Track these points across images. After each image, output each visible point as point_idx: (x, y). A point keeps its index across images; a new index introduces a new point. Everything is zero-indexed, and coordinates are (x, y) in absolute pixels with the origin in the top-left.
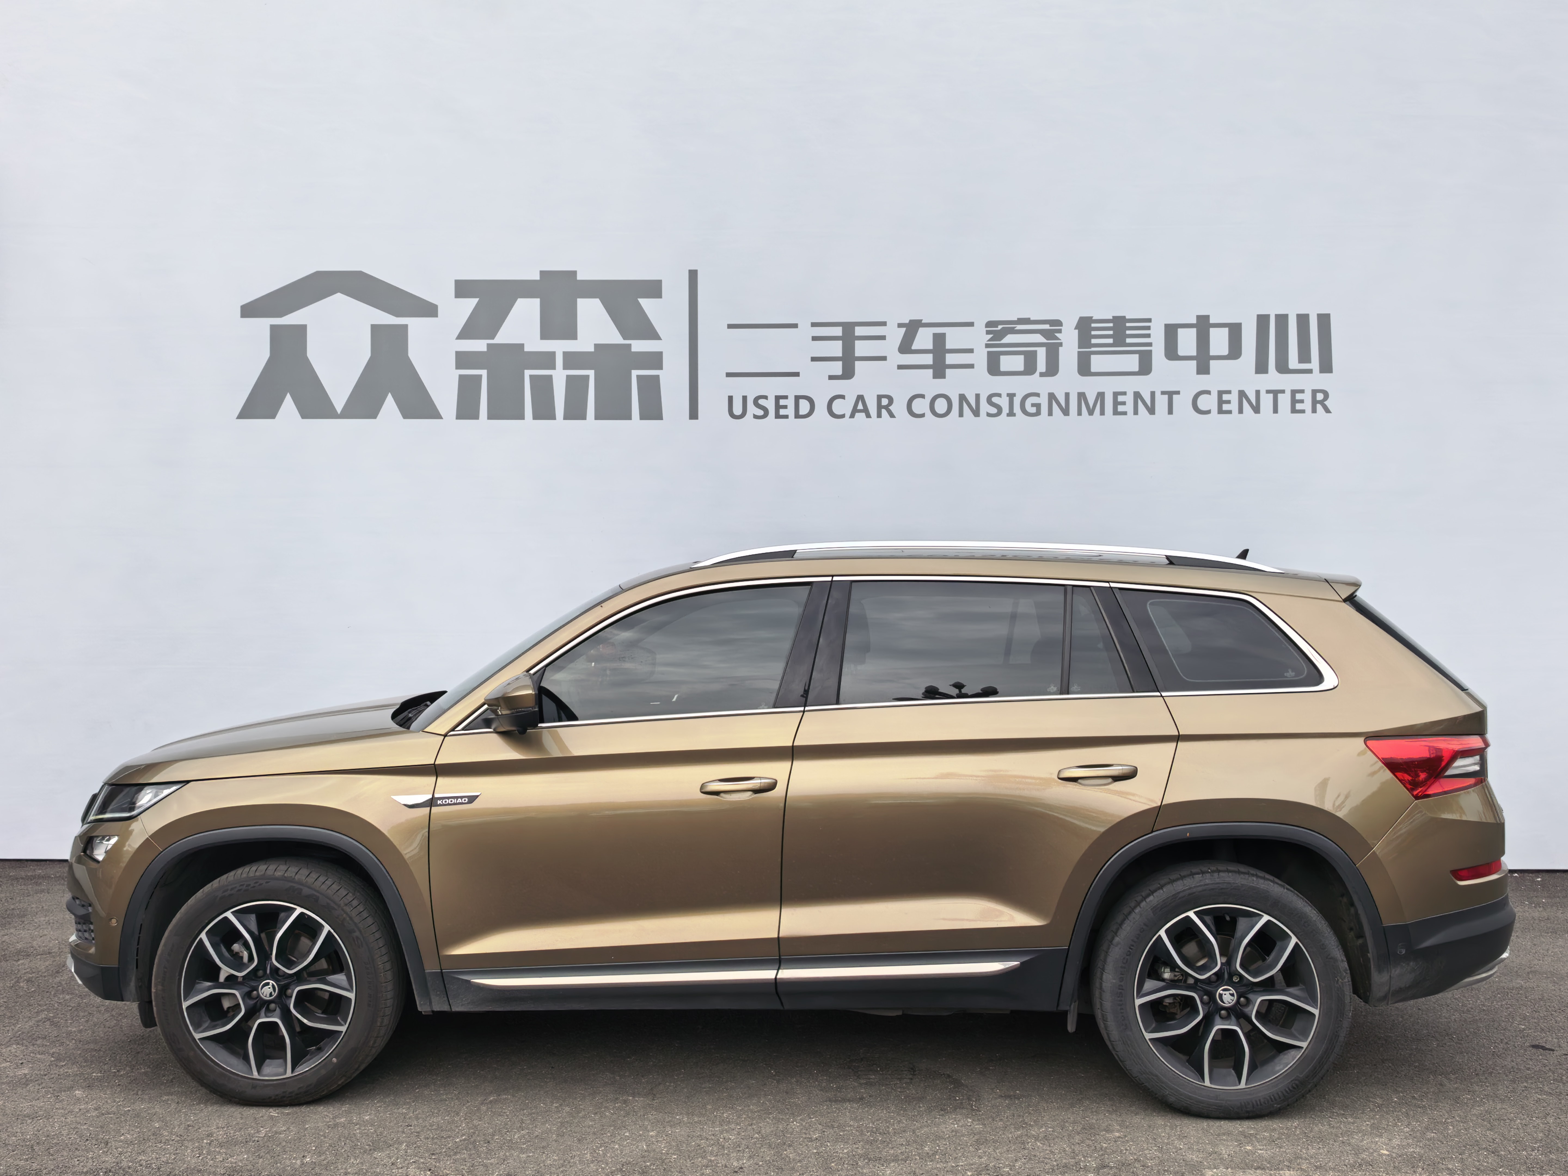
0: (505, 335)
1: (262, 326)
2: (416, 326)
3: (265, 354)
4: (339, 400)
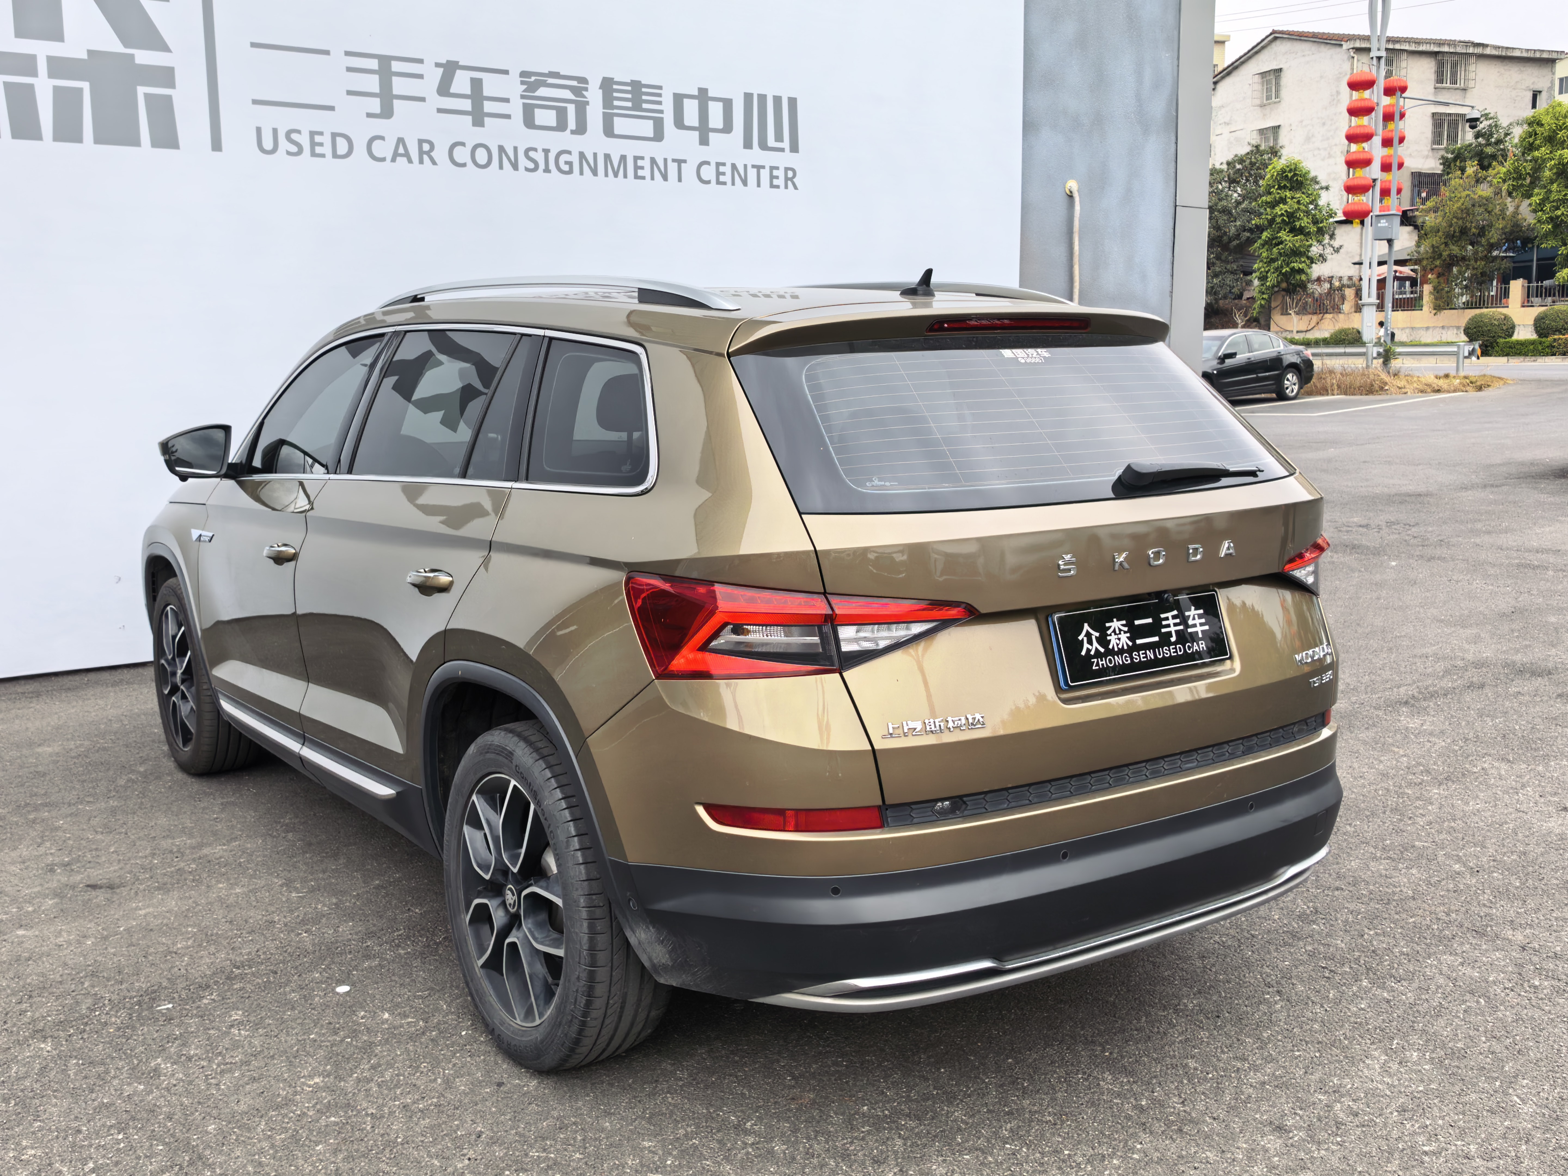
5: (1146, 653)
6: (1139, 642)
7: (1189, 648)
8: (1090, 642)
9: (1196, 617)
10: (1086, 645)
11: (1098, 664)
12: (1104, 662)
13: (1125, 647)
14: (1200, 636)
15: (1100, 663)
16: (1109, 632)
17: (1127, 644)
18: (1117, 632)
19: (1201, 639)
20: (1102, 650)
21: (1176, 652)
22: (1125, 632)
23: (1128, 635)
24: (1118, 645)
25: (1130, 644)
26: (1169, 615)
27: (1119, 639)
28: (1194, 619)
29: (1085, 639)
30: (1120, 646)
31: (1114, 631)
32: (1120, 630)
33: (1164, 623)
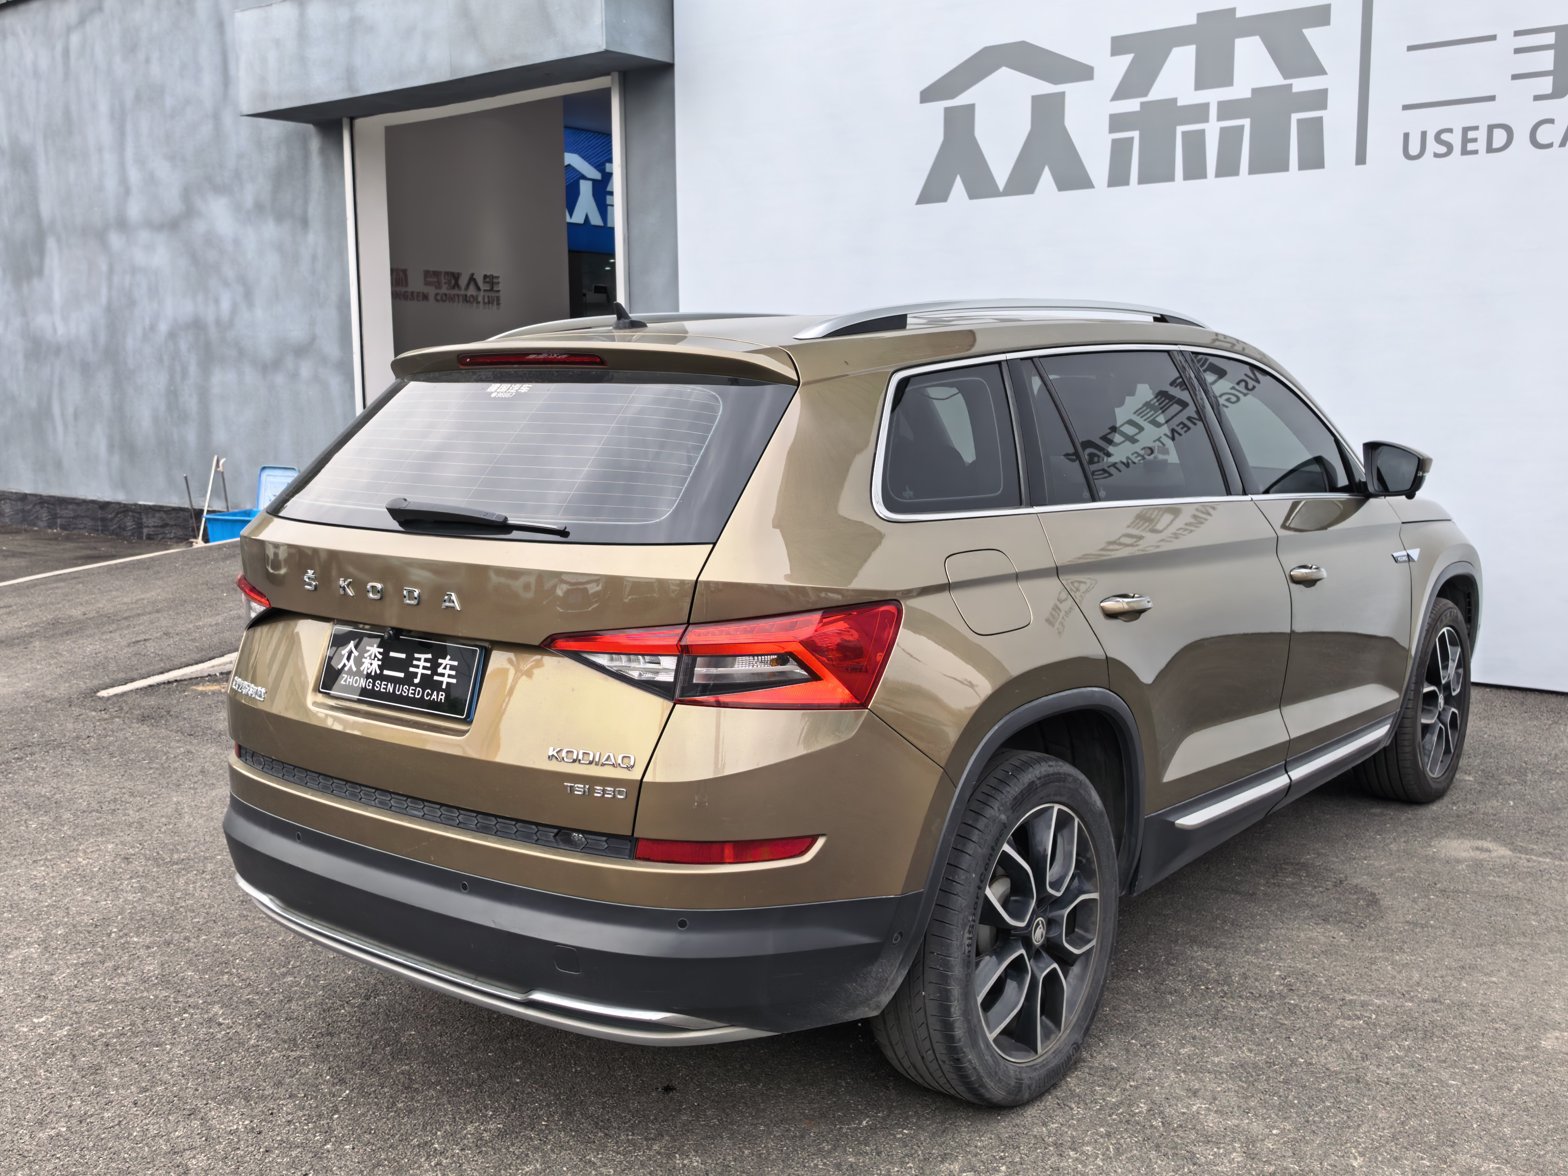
0: (1158, 92)
1: (938, 108)
2: (1073, 91)
3: (939, 137)
4: (1001, 178)
5: (387, 685)
6: (386, 672)
7: (428, 694)
8: (348, 659)
9: (448, 667)
10: (345, 661)
11: (345, 681)
12: (351, 680)
13: (373, 674)
14: (444, 686)
15: (348, 680)
16: (366, 655)
17: (376, 671)
18: (373, 657)
19: (443, 690)
20: (354, 669)
21: (414, 694)
22: (379, 660)
23: (380, 663)
24: (368, 669)
25: (378, 672)
26: (423, 656)
27: (371, 664)
28: (445, 668)
29: (347, 654)
30: (369, 671)
31: (370, 656)
32: (375, 656)
33: (415, 662)
